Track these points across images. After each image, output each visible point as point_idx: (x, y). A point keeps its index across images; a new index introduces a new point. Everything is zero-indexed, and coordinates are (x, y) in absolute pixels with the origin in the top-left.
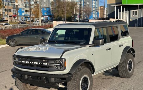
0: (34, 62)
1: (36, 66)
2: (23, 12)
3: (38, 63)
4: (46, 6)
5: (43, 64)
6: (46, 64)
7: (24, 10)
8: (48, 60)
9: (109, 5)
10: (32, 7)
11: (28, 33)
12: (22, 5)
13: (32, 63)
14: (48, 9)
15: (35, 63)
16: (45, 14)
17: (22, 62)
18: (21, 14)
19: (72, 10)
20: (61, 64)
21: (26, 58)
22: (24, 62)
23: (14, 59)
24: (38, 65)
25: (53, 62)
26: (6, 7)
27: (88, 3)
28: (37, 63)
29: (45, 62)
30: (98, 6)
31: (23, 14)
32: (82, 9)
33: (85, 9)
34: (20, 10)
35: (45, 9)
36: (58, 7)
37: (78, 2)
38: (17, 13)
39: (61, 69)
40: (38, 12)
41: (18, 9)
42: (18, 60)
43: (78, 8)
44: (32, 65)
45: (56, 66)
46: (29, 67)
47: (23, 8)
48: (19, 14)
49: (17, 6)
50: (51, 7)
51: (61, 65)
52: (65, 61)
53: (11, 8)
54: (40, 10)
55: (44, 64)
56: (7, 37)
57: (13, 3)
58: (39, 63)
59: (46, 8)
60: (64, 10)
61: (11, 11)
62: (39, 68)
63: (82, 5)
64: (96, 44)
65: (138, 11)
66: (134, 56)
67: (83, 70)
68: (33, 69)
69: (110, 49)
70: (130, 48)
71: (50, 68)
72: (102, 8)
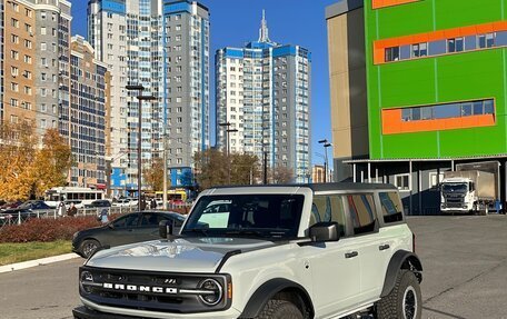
0: (138, 287)
1: (143, 298)
2: (124, 178)
3: (151, 289)
4: (180, 164)
5: (164, 290)
6: (175, 291)
7: (127, 172)
8: (181, 279)
9: (338, 162)
10: (147, 166)
11: (130, 224)
12: (123, 161)
13: (134, 288)
14: (184, 170)
15: (142, 288)
16: (178, 183)
17: (106, 285)
18: (117, 184)
19: (244, 174)
20: (216, 290)
21: (117, 275)
22: (110, 286)
23: (84, 279)
24: (150, 296)
25: (194, 286)
26: (81, 166)
27: (284, 157)
28: (147, 289)
29: (171, 286)
30: (310, 164)
31: (123, 183)
32: (270, 172)
33: (276, 173)
34: (117, 174)
35: (179, 172)
36: (211, 166)
37: (260, 156)
38: (109, 180)
39: (219, 306)
40: (161, 177)
41: (109, 171)
42: (95, 282)
43: (260, 169)
44: (133, 295)
45: (204, 295)
46: (125, 300)
47: (124, 169)
48: (112, 183)
49: (109, 162)
50: (193, 166)
51: (216, 294)
52: (230, 281)
53: (93, 167)
54: (167, 173)
55: (168, 290)
56: (75, 235)
57: (98, 156)
58: (155, 289)
59: (181, 168)
60: (226, 173)
61: (92, 174)
62: (155, 303)
63: (271, 162)
64: (317, 237)
65: (410, 175)
66: (420, 277)
67: (281, 309)
68: (136, 308)
69: (355, 254)
70: (408, 255)
71: (184, 303)
72: (320, 172)
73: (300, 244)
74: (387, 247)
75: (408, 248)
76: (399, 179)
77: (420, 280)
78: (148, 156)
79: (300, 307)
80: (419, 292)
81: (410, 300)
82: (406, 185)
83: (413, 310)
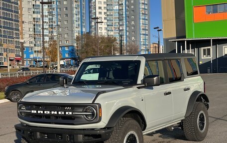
0: (51, 112)
1: (53, 118)
2: (32, 53)
3: (58, 113)
4: (67, 44)
5: (65, 113)
6: (70, 113)
7: (34, 50)
8: (73, 107)
9: (166, 41)
10: (46, 45)
12: (31, 42)
13: (49, 112)
14: (70, 48)
15: (53, 112)
16: (67, 56)
17: (33, 112)
18: (28, 57)
19: (108, 49)
20: (93, 112)
21: (38, 106)
22: (35, 112)
23: (20, 109)
24: (57, 116)
25: (81, 110)
26: (5, 46)
27: (133, 38)
28: (56, 113)
29: (69, 111)
30: (149, 42)
31: (32, 56)
32: (124, 48)
33: (128, 48)
34: (28, 50)
35: (66, 49)
36: (87, 45)
37: (118, 37)
38: (23, 54)
39: (94, 121)
40: (56, 52)
41: (23, 49)
42: (27, 110)
43: (118, 46)
44: (48, 116)
45: (86, 115)
46: (44, 119)
47: (32, 48)
48: (25, 56)
49: (22, 43)
50: (75, 45)
51: (93, 114)
52: (100, 107)
53: (12, 46)
54: (59, 50)
55: (67, 113)
57: (15, 40)
58: (60, 113)
59: (68, 46)
60: (96, 49)
61: (12, 51)
62: (60, 120)
63: (125, 41)
64: (148, 84)
65: (211, 48)
66: (207, 106)
67: (128, 123)
68: (50, 123)
69: (169, 93)
70: (200, 93)
71: (76, 120)
72: (155, 47)
73: (139, 88)
74: (188, 89)
75: (201, 90)
76: (204, 50)
77: (208, 108)
78: (47, 39)
79: (139, 122)
80: (207, 114)
81: (202, 119)
82: (209, 54)
83: (203, 124)
